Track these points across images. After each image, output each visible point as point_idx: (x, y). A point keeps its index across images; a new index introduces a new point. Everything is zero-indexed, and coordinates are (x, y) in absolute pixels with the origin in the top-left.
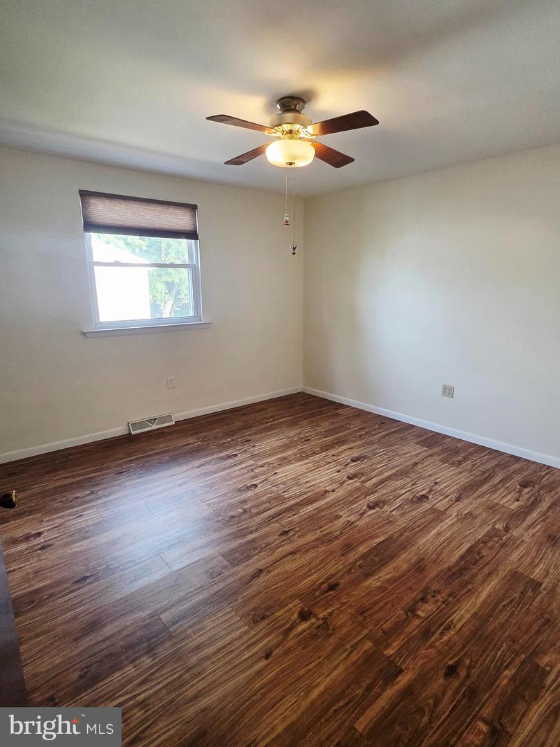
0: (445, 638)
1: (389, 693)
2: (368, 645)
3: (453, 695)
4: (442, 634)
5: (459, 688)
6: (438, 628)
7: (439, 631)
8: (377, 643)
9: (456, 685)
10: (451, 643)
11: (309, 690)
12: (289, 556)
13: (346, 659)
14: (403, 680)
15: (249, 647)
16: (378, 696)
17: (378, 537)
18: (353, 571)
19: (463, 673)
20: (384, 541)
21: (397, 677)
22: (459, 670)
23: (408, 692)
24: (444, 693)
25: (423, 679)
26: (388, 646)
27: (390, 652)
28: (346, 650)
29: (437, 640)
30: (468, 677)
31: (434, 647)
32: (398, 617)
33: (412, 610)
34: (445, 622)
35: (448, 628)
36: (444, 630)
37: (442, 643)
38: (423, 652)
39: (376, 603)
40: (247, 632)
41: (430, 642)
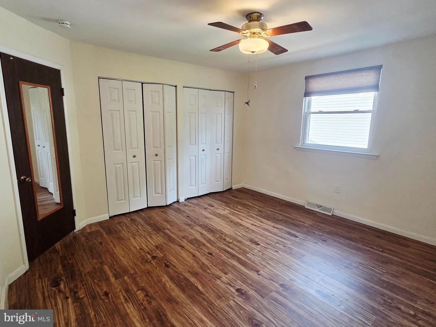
0: (122, 297)
1: (110, 274)
2: (132, 272)
3: (98, 291)
4: (124, 297)
5: (99, 294)
6: (128, 296)
7: (126, 296)
8: (132, 275)
9: (100, 293)
10: (118, 299)
11: (124, 257)
12: (191, 255)
13: (130, 266)
14: (113, 279)
15: (146, 246)
16: (111, 271)
17: (203, 287)
18: (176, 273)
19: (103, 297)
20: (199, 290)
21: (115, 278)
22: (105, 297)
23: (107, 279)
24: (101, 289)
25: (109, 284)
26: (129, 278)
27: (126, 278)
28: (133, 266)
29: (122, 294)
30: (101, 298)
31: (120, 292)
32: (141, 283)
33: (143, 289)
34: (130, 300)
35: (126, 300)
36: (126, 298)
37: (120, 295)
38: (120, 287)
39: (152, 278)
40: (152, 245)
41: (123, 291)
